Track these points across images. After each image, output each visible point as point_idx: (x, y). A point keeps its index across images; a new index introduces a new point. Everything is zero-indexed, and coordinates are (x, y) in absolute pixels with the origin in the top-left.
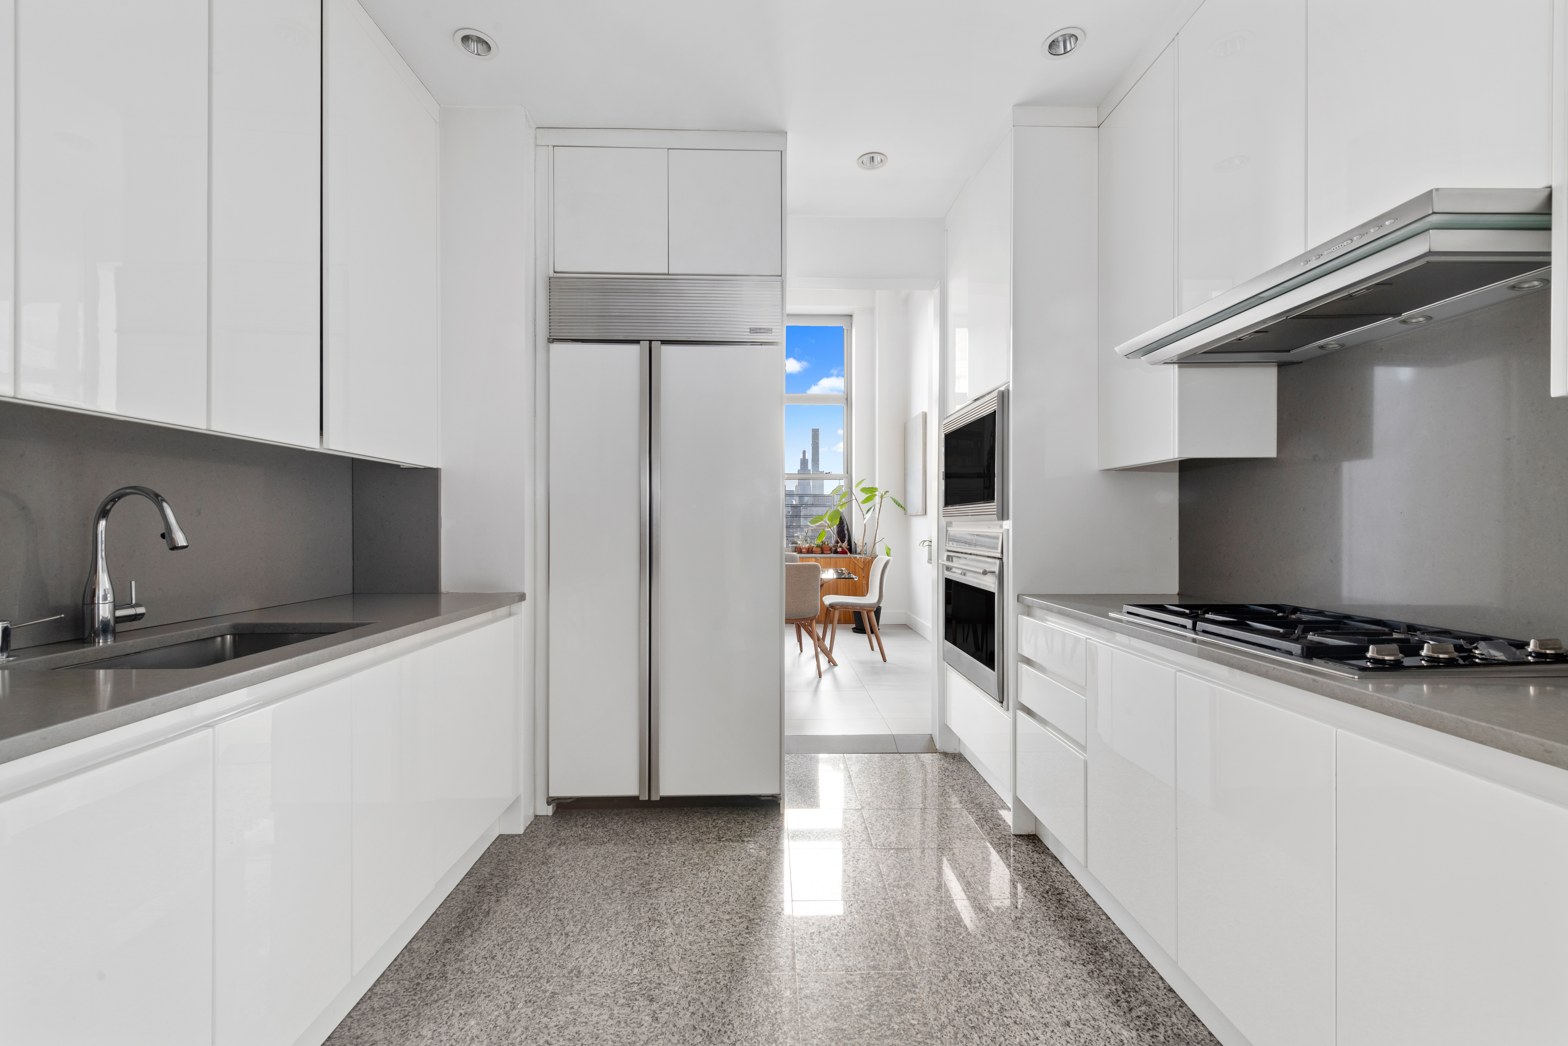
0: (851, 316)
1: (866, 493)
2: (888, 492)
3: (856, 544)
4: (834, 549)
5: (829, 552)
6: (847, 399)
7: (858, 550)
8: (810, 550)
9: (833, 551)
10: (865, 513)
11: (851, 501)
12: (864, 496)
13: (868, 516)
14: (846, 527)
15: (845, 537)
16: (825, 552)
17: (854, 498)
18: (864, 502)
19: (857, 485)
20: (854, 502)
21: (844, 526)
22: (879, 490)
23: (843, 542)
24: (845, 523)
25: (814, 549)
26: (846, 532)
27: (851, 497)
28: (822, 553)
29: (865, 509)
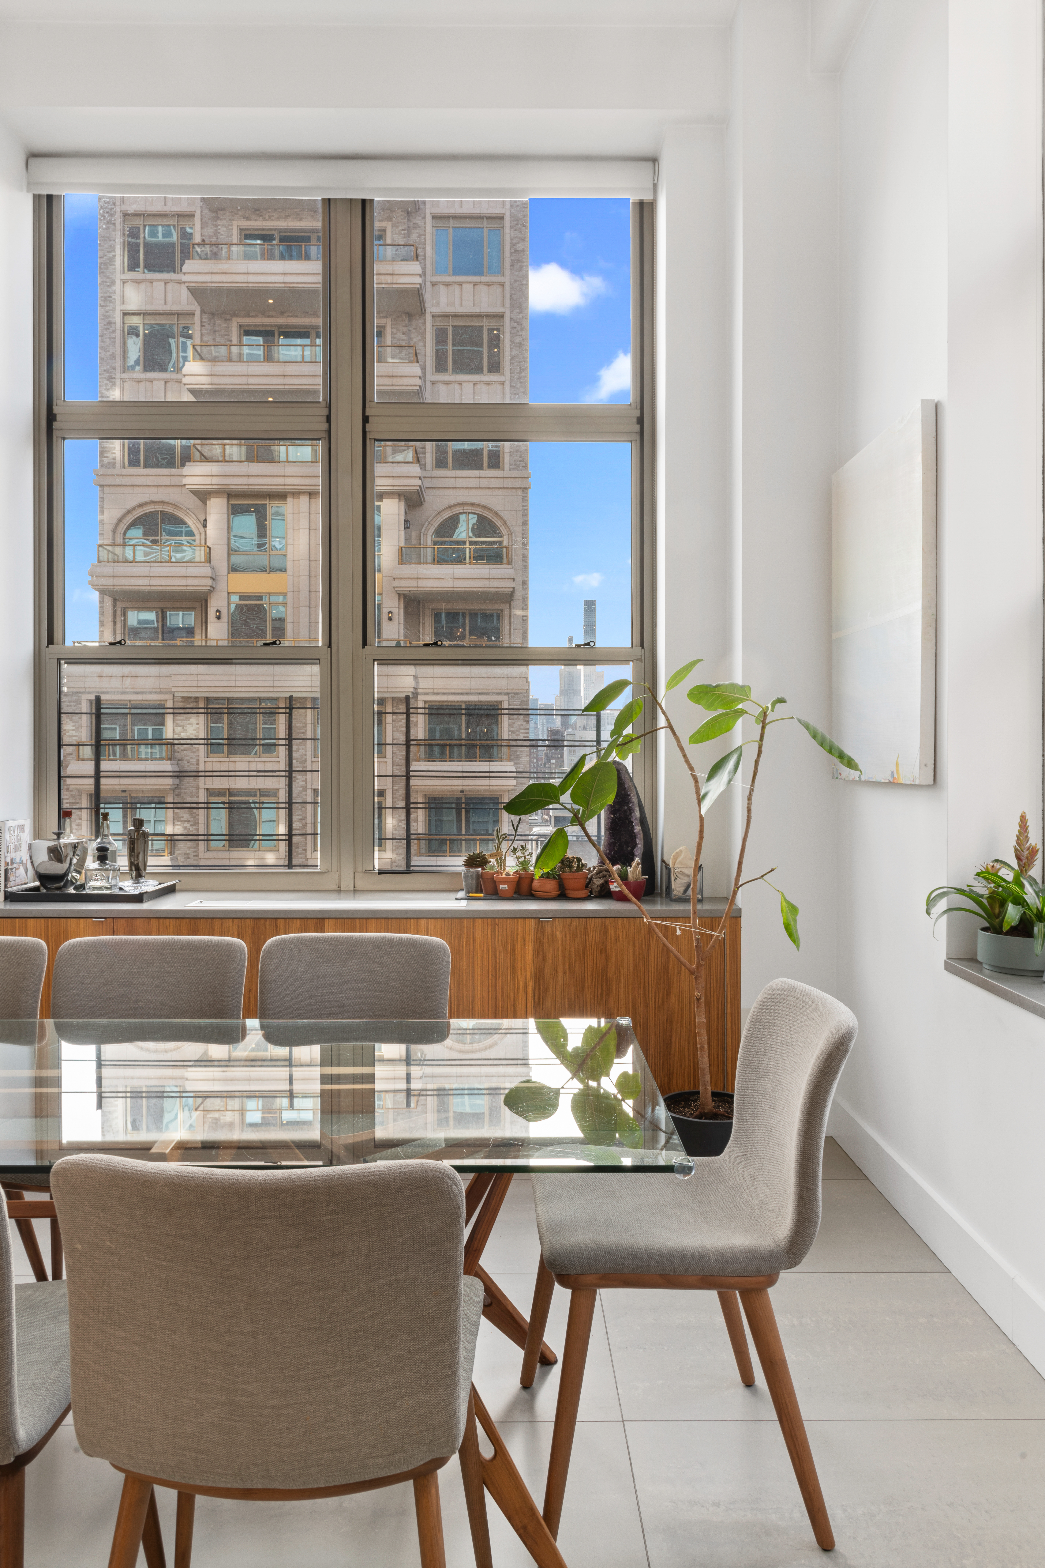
0: (654, 160)
1: (709, 706)
2: (781, 701)
3: (668, 869)
4: (598, 882)
5: (584, 893)
6: (640, 421)
7: (677, 887)
8: (524, 887)
9: (596, 889)
10: (702, 775)
11: (654, 731)
12: (702, 715)
13: (715, 788)
14: (637, 813)
15: (635, 845)
16: (571, 894)
17: (662, 721)
18: (702, 735)
19: (675, 680)
20: (662, 736)
21: (631, 811)
22: (754, 696)
23: (627, 860)
24: (634, 799)
25: (535, 885)
26: (638, 829)
27: (654, 717)
28: (562, 895)
29: (702, 762)
